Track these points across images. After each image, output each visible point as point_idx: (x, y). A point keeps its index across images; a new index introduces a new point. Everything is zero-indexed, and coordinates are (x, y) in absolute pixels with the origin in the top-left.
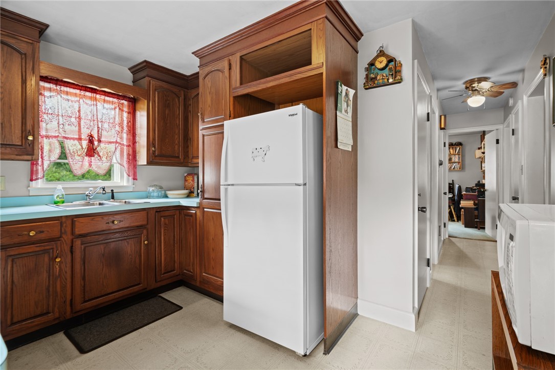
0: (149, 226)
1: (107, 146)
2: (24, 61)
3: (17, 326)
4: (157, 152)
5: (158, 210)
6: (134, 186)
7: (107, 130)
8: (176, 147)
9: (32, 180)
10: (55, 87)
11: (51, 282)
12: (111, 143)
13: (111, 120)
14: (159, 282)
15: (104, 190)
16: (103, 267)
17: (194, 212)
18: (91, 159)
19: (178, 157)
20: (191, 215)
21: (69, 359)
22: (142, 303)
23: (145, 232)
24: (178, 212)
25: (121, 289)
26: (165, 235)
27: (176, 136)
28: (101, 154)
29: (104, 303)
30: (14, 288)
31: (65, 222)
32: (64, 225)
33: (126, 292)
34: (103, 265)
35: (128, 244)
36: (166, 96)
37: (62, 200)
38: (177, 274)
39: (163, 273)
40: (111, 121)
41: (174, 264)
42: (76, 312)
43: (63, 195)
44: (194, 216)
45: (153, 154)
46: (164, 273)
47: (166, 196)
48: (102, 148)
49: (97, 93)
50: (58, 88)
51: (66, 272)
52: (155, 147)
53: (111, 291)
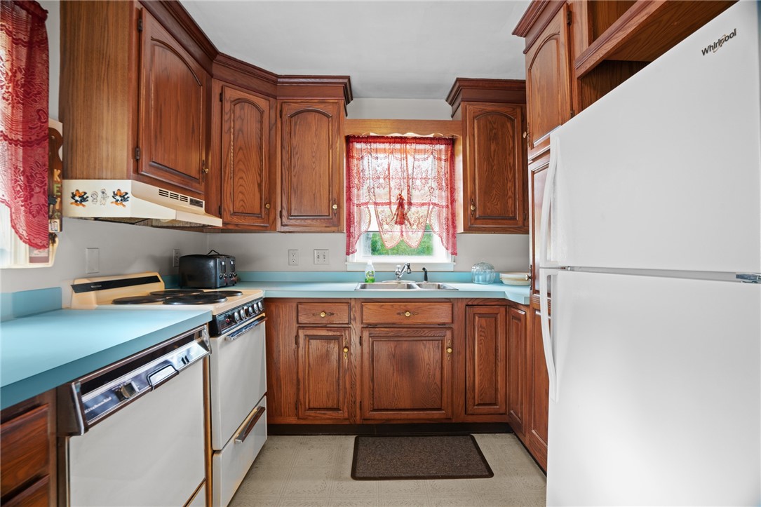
0: (455, 326)
1: (419, 209)
2: (330, 124)
3: (312, 413)
4: (477, 213)
5: (470, 303)
6: (455, 264)
7: (420, 188)
8: (510, 201)
9: (348, 254)
10: (366, 147)
11: (341, 375)
12: (423, 204)
13: (424, 174)
14: (469, 415)
15: (409, 268)
16: (394, 373)
17: (523, 313)
18: (402, 228)
19: (514, 218)
20: (518, 318)
21: (338, 477)
22: (446, 438)
23: (448, 333)
24: (503, 310)
25: (415, 408)
26: (481, 344)
27: (510, 184)
28: (412, 221)
29: (394, 420)
30: (310, 372)
31: (354, 307)
32: (353, 309)
33: (422, 414)
34: (394, 369)
35: (425, 348)
36: (490, 123)
37: (371, 278)
38: (501, 412)
39: (476, 403)
40: (424, 176)
41: (496, 394)
42: (365, 419)
43: (372, 272)
44: (523, 319)
45: (472, 215)
46: (479, 405)
47: (500, 282)
48: (413, 213)
49: (406, 143)
50: (369, 147)
51: (356, 367)
52: (474, 205)
53: (403, 407)
